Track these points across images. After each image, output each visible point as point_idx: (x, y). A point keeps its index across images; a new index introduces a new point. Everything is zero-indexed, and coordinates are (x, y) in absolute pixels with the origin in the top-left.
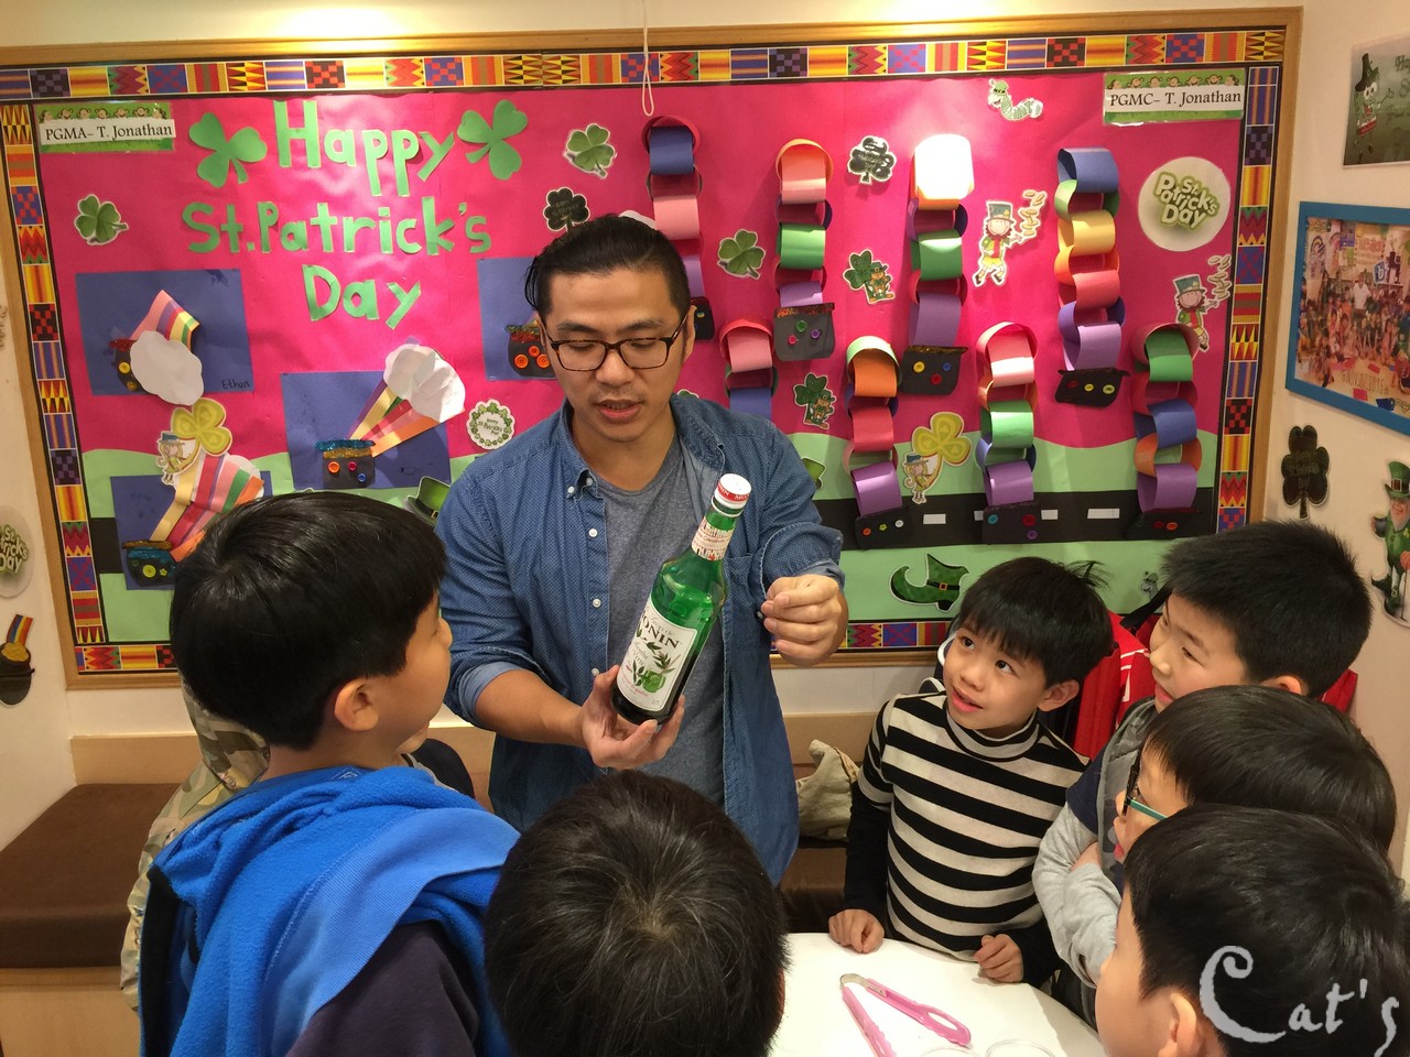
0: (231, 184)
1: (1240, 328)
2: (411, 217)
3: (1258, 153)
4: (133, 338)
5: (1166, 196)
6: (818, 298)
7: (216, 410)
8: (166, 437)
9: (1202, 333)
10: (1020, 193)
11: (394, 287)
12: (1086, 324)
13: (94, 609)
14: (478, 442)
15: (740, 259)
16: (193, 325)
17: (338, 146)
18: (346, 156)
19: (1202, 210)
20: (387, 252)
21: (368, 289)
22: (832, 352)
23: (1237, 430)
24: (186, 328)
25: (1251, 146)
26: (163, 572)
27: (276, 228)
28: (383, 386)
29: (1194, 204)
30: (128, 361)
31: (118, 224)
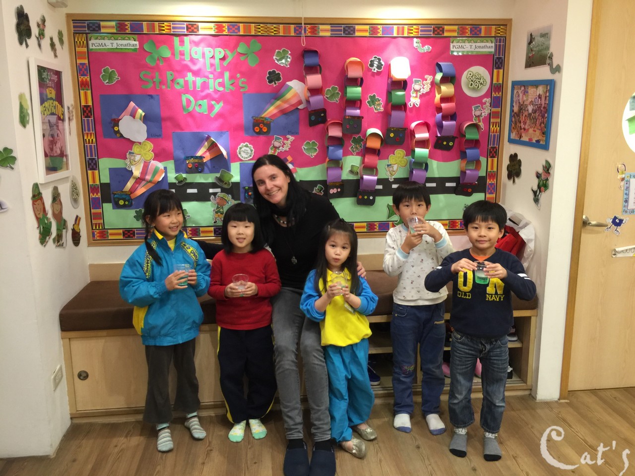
0: (157, 65)
1: (493, 123)
2: (220, 78)
3: (499, 66)
4: (120, 118)
5: (470, 79)
6: (358, 112)
8: (130, 153)
9: (481, 124)
10: (424, 77)
12: (445, 121)
13: (100, 216)
14: (241, 158)
15: (333, 95)
16: (143, 114)
17: (196, 53)
18: (198, 56)
19: (481, 84)
20: (211, 90)
21: (204, 103)
22: (361, 132)
23: (493, 157)
24: (141, 115)
25: (496, 63)
26: (127, 203)
27: (173, 81)
28: (208, 137)
30: (118, 126)
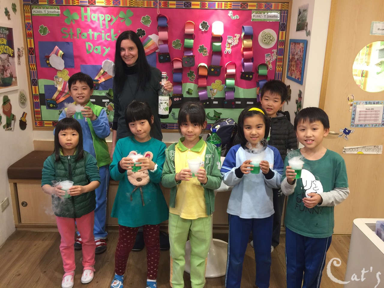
0: (71, 24)
1: (278, 65)
2: (108, 33)
3: (283, 29)
4: (50, 55)
5: (264, 37)
6: (192, 54)
7: (67, 72)
8: (56, 77)
9: (270, 66)
10: (234, 35)
11: (104, 48)
12: (246, 62)
13: (39, 113)
15: (177, 45)
16: (63, 53)
17: (94, 17)
18: (96, 19)
20: (103, 40)
21: (99, 48)
22: (194, 65)
24: (61, 54)
25: (281, 27)
26: (54, 106)
27: (80, 34)
28: (101, 68)
29: (270, 39)
30: (49, 60)
31: (48, 31)
